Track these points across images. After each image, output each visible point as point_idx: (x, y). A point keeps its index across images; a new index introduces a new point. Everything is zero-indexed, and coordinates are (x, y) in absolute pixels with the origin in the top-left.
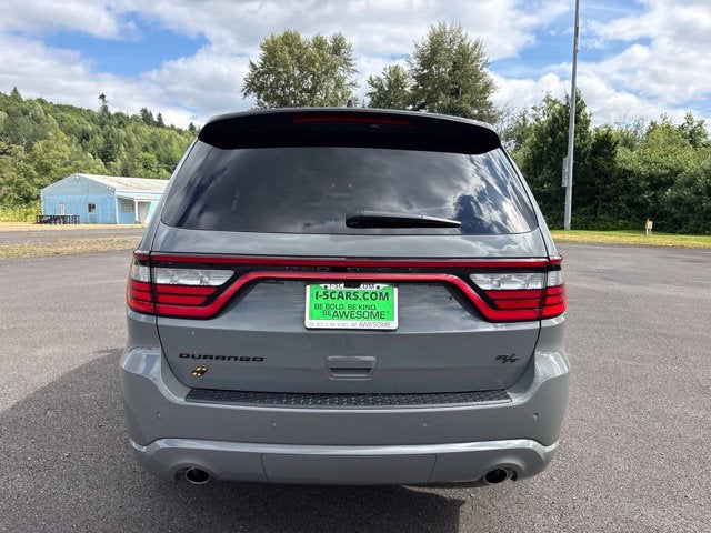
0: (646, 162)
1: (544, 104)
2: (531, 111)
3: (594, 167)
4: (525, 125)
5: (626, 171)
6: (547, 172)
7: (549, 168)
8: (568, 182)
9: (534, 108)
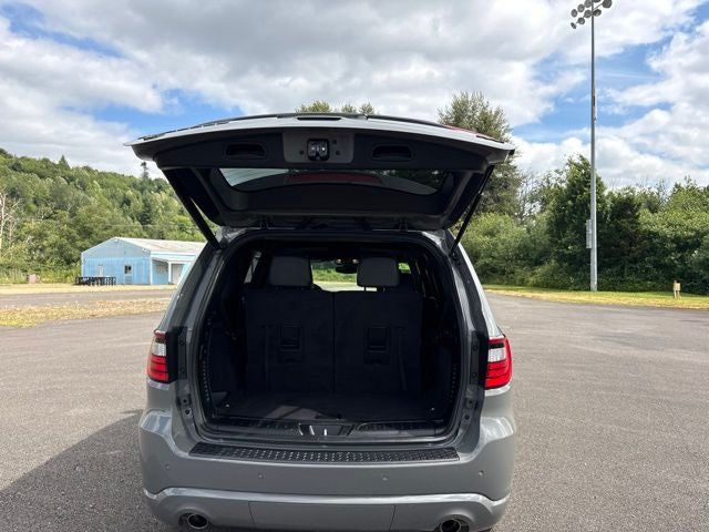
0: (670, 224)
1: (567, 168)
2: (554, 174)
3: (618, 228)
4: (549, 188)
5: (650, 233)
6: (570, 235)
7: (572, 230)
8: (592, 243)
9: (557, 171)
